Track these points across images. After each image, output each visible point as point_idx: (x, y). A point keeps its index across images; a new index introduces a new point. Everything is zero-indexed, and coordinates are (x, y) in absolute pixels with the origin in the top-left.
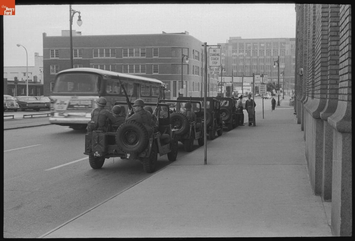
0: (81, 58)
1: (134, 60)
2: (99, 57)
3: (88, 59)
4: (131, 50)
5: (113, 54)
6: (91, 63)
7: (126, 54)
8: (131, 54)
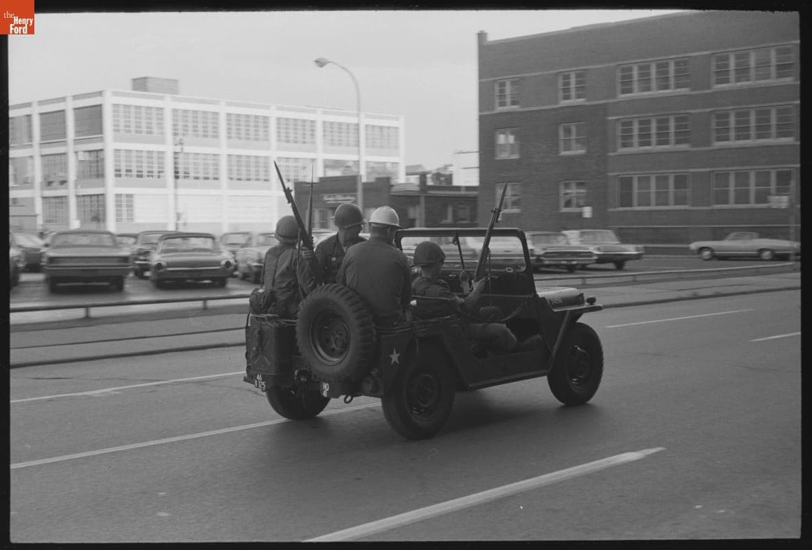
0: (581, 101)
1: (751, 91)
2: (636, 94)
3: (601, 102)
4: (742, 58)
5: (683, 76)
6: (609, 116)
7: (723, 76)
8: (742, 72)
